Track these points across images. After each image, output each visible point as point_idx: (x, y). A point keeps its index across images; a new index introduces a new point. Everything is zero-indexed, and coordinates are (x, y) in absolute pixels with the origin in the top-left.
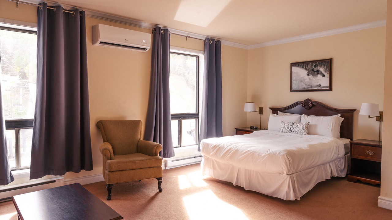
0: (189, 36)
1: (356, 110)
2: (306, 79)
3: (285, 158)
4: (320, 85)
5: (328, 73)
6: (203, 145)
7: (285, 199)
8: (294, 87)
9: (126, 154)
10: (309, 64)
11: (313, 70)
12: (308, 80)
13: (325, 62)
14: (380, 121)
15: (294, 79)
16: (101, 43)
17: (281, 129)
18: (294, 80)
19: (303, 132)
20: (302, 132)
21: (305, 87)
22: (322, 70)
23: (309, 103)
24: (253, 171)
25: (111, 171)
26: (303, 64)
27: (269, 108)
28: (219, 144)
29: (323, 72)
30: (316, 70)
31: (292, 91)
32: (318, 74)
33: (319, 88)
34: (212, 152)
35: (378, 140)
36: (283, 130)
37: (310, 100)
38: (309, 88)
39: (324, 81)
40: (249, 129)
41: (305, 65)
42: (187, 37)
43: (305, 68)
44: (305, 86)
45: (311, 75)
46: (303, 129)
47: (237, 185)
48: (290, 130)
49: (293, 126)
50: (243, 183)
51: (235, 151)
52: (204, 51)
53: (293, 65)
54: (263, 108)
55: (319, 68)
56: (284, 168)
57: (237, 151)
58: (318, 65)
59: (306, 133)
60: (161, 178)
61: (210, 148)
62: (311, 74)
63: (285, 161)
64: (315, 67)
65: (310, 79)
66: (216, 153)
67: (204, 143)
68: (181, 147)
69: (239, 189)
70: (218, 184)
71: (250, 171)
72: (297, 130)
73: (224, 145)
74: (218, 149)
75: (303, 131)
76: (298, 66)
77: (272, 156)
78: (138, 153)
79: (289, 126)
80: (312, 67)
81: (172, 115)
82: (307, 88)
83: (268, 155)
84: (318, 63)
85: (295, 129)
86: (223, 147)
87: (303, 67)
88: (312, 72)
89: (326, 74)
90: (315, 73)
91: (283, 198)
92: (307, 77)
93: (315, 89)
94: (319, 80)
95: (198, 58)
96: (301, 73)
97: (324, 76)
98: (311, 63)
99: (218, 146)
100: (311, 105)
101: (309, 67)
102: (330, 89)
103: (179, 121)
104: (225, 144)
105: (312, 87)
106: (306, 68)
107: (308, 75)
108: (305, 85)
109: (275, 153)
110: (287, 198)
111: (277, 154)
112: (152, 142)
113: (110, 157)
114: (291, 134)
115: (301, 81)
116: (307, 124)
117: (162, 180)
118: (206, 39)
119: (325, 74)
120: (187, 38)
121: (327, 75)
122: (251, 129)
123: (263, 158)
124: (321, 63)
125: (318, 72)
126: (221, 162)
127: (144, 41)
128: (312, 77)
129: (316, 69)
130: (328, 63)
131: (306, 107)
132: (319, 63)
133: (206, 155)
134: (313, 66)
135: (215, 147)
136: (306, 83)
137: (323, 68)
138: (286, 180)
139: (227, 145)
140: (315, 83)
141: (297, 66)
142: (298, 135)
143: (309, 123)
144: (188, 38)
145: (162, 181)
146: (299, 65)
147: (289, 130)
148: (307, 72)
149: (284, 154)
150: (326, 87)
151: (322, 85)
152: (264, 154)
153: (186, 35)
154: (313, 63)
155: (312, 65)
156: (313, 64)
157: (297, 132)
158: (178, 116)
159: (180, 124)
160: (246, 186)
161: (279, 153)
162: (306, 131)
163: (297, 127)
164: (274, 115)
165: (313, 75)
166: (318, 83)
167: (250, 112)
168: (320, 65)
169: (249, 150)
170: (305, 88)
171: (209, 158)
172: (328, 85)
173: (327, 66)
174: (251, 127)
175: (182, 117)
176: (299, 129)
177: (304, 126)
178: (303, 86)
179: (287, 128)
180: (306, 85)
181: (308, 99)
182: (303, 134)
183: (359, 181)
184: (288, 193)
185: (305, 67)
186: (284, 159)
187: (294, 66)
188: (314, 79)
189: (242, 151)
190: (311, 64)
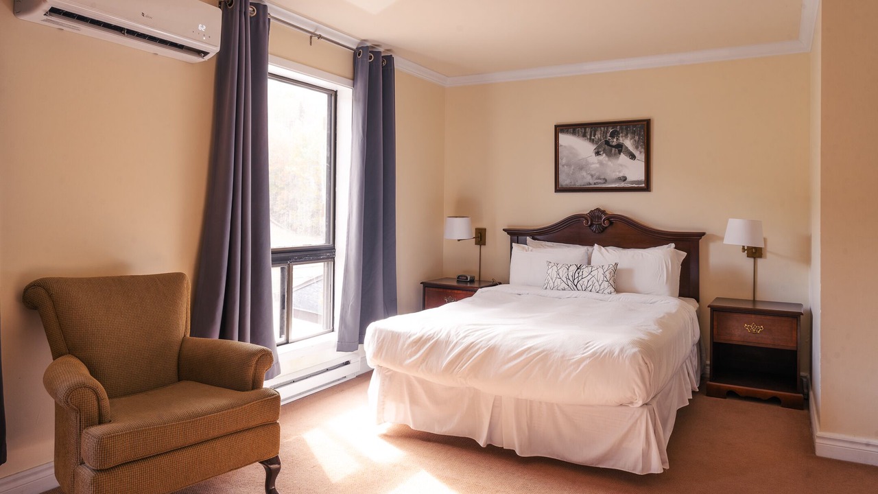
0: (318, 33)
1: (704, 234)
2: (593, 163)
3: (640, 365)
4: (624, 177)
5: (643, 150)
6: (378, 338)
7: (638, 471)
8: (565, 181)
9: (141, 392)
10: (599, 129)
11: (607, 143)
12: (598, 165)
13: (635, 126)
14: (754, 258)
15: (562, 161)
16: (54, 11)
17: (551, 282)
18: (563, 166)
19: (606, 286)
20: (602, 287)
21: (591, 181)
22: (628, 143)
23: (601, 218)
24: (540, 402)
25: (106, 467)
26: (585, 130)
27: (504, 230)
28: (432, 332)
29: (631, 148)
30: (614, 144)
31: (559, 189)
32: (620, 152)
33: (622, 185)
34: (411, 356)
35: (752, 298)
36: (556, 284)
37: (604, 212)
38: (600, 183)
39: (634, 170)
40: (455, 283)
41: (588, 130)
42: (313, 34)
43: (590, 139)
44: (589, 179)
45: (604, 155)
46: (605, 279)
47: (488, 443)
48: (574, 284)
49: (581, 274)
50: (511, 439)
51: (488, 350)
52: (354, 79)
53: (560, 129)
54: (485, 229)
55: (621, 140)
56: (637, 390)
57: (491, 351)
58: (618, 133)
59: (613, 290)
60: (276, 460)
61: (404, 344)
62: (604, 151)
63: (638, 371)
64: (612, 135)
65: (601, 163)
66: (423, 360)
67: (381, 331)
68: (287, 342)
69: (498, 454)
70: (431, 445)
71: (531, 402)
72: (590, 283)
73: (448, 335)
74: (430, 347)
75: (606, 284)
76: (574, 133)
77: (602, 361)
78: (184, 384)
79: (570, 274)
80: (606, 137)
81: (275, 252)
82: (595, 184)
83: (590, 357)
84: (618, 127)
85: (585, 280)
86: (447, 342)
87: (584, 135)
88: (607, 147)
89: (639, 152)
90: (614, 149)
91: (633, 470)
92: (594, 159)
93: (613, 186)
94: (621, 165)
95: (333, 95)
96: (579, 148)
97: (633, 157)
98: (604, 127)
99: (428, 340)
100: (606, 224)
101: (598, 135)
102: (646, 186)
103: (282, 269)
104: (453, 333)
105: (606, 181)
106: (593, 138)
107: (598, 153)
108: (590, 177)
109: (611, 353)
110: (643, 469)
111: (616, 353)
112: (235, 342)
113: (96, 414)
114: (576, 293)
115: (581, 168)
116: (613, 268)
117: (279, 464)
118: (357, 48)
119: (636, 153)
120: (311, 37)
121: (640, 156)
122: (458, 281)
123: (579, 366)
124: (626, 129)
125: (620, 148)
126: (438, 381)
127: (202, 28)
128: (607, 159)
129: (615, 140)
130: (642, 129)
131: (594, 228)
132: (621, 129)
133: (384, 365)
134: (609, 135)
135: (420, 342)
136: (593, 173)
137: (631, 139)
138: (639, 422)
139: (457, 334)
140: (614, 172)
141: (570, 133)
142: (594, 295)
143: (616, 264)
144: (315, 38)
145: (278, 470)
146: (574, 130)
147: (570, 283)
148: (595, 147)
149: (635, 354)
150: (638, 182)
151: (630, 178)
152: (579, 357)
153: (312, 31)
154: (608, 127)
155: (607, 133)
156: (607, 129)
157: (590, 289)
158: (283, 255)
159: (286, 278)
160: (521, 446)
161: (622, 350)
162: (613, 284)
163: (590, 276)
164: (524, 248)
165: (609, 155)
166: (620, 172)
167: (459, 240)
168: (625, 133)
169: (529, 348)
170: (590, 184)
171: (395, 372)
172: (642, 177)
173: (639, 135)
174: (458, 277)
175: (293, 257)
176: (595, 281)
177: (607, 273)
178: (585, 179)
179: (565, 280)
180: (592, 176)
181: (598, 210)
182: (606, 292)
183: (732, 394)
184: (646, 455)
185: (591, 136)
186: (637, 368)
187: (562, 131)
188: (610, 163)
189: (510, 352)
190: (602, 128)
